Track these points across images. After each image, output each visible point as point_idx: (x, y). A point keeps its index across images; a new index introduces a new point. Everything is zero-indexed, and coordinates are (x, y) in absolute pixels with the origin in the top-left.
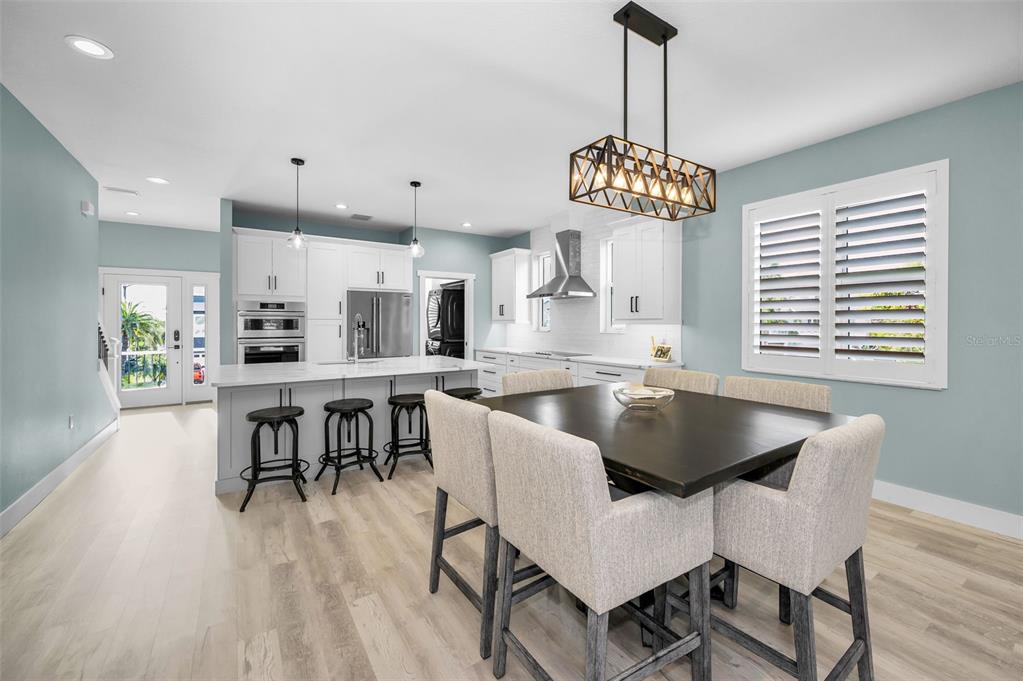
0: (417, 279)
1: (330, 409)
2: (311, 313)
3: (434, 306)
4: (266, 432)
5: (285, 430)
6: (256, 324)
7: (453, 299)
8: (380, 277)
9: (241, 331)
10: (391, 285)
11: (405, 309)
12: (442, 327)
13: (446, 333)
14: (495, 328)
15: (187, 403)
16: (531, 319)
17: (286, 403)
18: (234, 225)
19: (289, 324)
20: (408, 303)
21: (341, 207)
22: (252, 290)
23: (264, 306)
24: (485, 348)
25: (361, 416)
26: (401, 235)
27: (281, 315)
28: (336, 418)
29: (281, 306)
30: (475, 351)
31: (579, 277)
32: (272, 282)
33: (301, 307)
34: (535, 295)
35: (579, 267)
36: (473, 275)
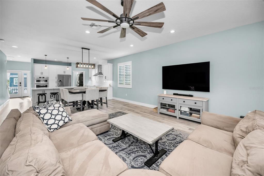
0: (72, 73)
2: (50, 79)
3: (78, 77)
4: (40, 97)
5: (44, 96)
6: (38, 81)
7: (81, 75)
8: (64, 72)
9: (35, 82)
10: (67, 73)
13: (80, 82)
14: (90, 81)
15: (23, 97)
17: (44, 93)
18: (34, 63)
19: (46, 81)
20: (70, 77)
21: (56, 60)
22: (38, 75)
23: (40, 78)
24: (87, 85)
25: (57, 95)
27: (45, 79)
28: (52, 95)
30: (85, 86)
31: (101, 73)
32: (42, 73)
33: (48, 78)
34: (95, 75)
35: (101, 71)
36: (85, 72)
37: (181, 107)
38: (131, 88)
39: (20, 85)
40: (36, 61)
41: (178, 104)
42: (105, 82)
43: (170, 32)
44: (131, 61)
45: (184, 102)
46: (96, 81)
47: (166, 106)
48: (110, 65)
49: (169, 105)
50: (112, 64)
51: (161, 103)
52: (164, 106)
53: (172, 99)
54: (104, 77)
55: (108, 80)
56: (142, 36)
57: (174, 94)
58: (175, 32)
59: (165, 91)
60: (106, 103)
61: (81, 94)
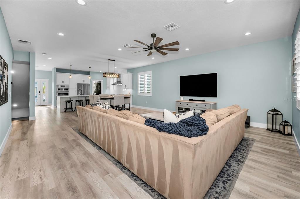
0: (91, 81)
1: (77, 101)
2: (70, 88)
3: (95, 86)
4: (68, 104)
5: (70, 103)
6: (60, 89)
7: (99, 85)
8: (84, 81)
9: (57, 90)
10: (86, 82)
11: (88, 87)
12: (97, 90)
14: (107, 90)
15: (42, 105)
16: (113, 89)
17: (70, 100)
18: (56, 72)
19: (67, 89)
20: (89, 86)
21: (76, 69)
22: (60, 84)
23: (62, 86)
25: (81, 102)
26: (88, 73)
27: (65, 88)
28: (77, 102)
29: (64, 86)
31: (120, 82)
32: (63, 82)
33: (68, 86)
34: (114, 84)
35: (120, 80)
36: (103, 81)
37: (194, 110)
38: (151, 96)
39: (39, 93)
40: (58, 70)
41: (192, 107)
42: (124, 91)
43: (185, 50)
44: (151, 71)
45: (197, 105)
46: (114, 90)
47: (182, 110)
48: (130, 74)
49: (185, 108)
50: (132, 73)
51: (178, 107)
52: (181, 109)
53: (187, 103)
54: (123, 86)
55: (127, 89)
56: (164, 55)
57: (190, 100)
58: (189, 49)
59: (182, 98)
60: (129, 109)
61: (109, 100)
